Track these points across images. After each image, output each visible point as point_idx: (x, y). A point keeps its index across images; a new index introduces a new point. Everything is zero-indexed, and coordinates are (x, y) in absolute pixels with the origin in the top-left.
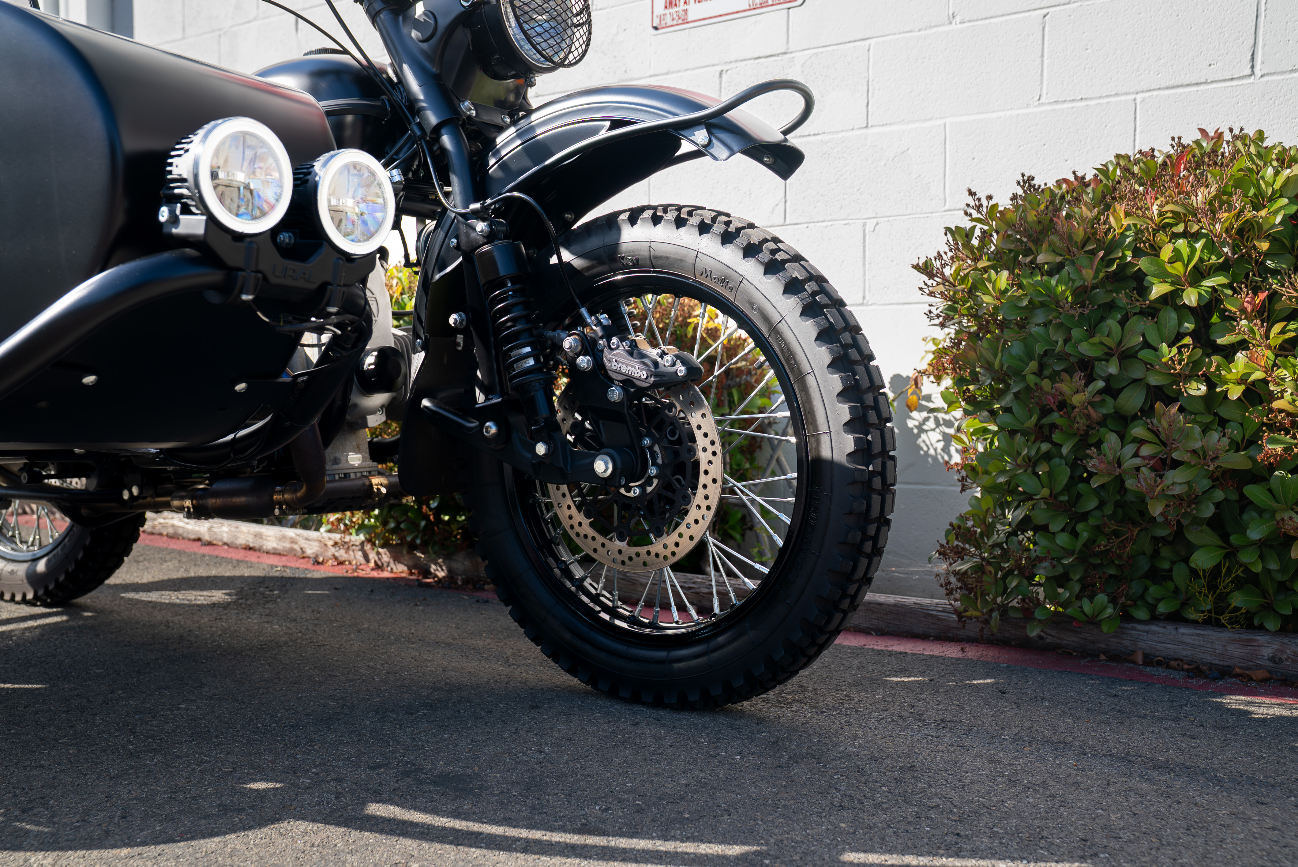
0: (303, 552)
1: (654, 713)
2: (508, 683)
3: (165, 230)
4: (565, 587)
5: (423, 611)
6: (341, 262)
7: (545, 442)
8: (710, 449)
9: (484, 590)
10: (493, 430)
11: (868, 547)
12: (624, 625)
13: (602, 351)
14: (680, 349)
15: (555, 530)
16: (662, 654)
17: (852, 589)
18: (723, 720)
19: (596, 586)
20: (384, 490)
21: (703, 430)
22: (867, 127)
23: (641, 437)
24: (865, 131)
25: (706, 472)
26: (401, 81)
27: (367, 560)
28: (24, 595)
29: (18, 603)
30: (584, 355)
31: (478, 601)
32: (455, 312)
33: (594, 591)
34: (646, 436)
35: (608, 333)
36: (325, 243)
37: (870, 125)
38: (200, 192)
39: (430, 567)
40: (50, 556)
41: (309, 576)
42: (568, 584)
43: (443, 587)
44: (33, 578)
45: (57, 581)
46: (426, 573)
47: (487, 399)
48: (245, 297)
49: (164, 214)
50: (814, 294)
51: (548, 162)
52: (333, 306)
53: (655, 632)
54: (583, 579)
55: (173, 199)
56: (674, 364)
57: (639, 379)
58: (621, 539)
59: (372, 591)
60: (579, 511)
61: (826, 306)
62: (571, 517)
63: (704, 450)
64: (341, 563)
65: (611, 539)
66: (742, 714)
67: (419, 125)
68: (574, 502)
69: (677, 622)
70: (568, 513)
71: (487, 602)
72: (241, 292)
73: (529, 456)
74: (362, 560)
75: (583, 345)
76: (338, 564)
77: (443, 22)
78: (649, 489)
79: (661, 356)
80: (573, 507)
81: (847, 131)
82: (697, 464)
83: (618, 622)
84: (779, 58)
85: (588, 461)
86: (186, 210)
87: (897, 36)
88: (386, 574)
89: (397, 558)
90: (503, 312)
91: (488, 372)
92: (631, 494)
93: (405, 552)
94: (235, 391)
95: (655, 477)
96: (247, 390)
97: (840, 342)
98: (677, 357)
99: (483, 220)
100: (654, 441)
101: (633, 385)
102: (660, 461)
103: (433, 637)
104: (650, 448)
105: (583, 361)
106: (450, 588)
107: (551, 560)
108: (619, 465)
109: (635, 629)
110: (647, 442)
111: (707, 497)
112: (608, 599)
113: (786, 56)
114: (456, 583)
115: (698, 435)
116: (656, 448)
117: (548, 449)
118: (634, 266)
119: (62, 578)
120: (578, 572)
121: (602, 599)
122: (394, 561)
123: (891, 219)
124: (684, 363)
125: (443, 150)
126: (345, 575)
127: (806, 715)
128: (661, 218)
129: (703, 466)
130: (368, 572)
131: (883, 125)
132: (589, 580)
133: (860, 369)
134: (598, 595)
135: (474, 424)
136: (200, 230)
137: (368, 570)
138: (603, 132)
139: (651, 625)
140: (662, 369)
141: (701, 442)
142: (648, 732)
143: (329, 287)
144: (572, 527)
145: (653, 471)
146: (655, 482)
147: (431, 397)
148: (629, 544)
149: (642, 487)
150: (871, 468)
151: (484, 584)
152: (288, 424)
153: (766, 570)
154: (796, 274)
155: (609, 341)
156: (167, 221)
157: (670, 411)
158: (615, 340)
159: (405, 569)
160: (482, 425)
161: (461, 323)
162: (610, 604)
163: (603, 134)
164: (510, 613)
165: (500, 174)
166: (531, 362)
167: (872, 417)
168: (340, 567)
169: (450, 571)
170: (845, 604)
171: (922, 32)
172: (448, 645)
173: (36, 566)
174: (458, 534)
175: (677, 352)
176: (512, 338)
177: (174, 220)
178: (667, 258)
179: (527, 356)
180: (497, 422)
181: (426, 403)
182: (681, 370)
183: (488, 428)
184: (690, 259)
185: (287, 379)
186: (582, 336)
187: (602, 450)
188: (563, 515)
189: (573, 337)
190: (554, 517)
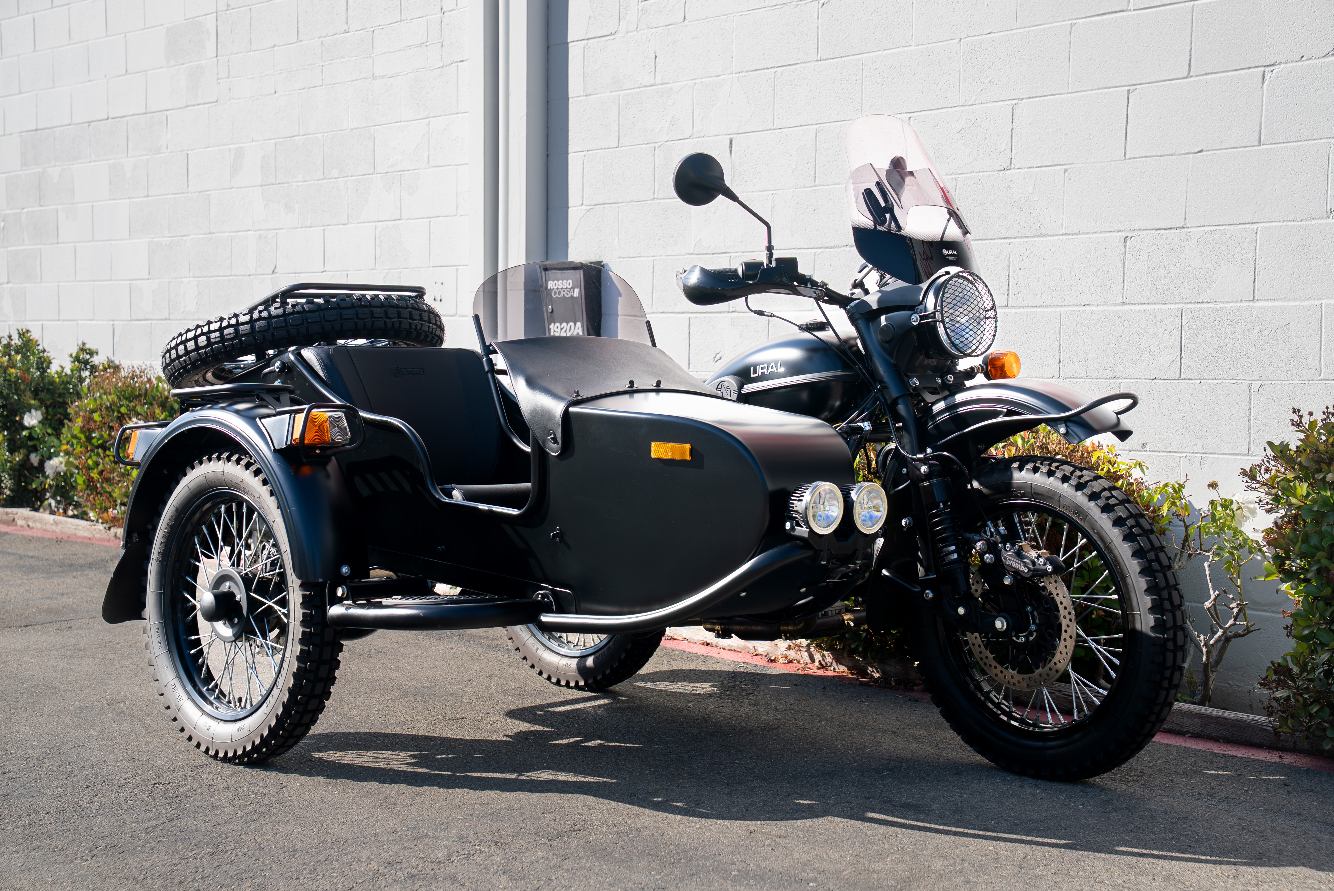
0: (756, 650)
1: (1035, 781)
2: (939, 759)
3: (789, 533)
4: (977, 697)
5: (869, 706)
6: (861, 538)
7: (965, 606)
8: (1068, 617)
9: (913, 690)
10: (931, 595)
11: (1165, 684)
12: (1016, 724)
13: (1001, 551)
14: (1050, 553)
15: (971, 658)
16: (1040, 744)
17: (1157, 709)
18: (1079, 788)
19: (998, 696)
20: (852, 624)
21: (1064, 605)
22: (1253, 300)
23: (1026, 606)
24: (1251, 304)
25: (1066, 631)
27: (813, 661)
28: (577, 683)
29: (572, 688)
30: (989, 554)
31: (910, 700)
32: (906, 517)
33: (997, 701)
34: (1029, 605)
35: (1005, 540)
36: (856, 531)
37: (1256, 299)
38: (806, 520)
39: (867, 669)
40: (597, 654)
41: (769, 672)
42: (979, 695)
43: (879, 686)
44: (582, 670)
45: (604, 674)
46: (864, 674)
47: (927, 574)
48: (822, 563)
49: (788, 526)
50: (1132, 527)
51: (966, 430)
52: (859, 560)
53: (1036, 729)
54: (990, 692)
55: (792, 519)
56: (1045, 564)
57: (1023, 572)
58: (1013, 669)
59: (824, 688)
60: (986, 649)
61: (1139, 535)
62: (981, 652)
63: (1065, 617)
64: (790, 662)
65: (1007, 668)
66: (1093, 785)
67: (882, 392)
68: (983, 642)
69: (1051, 724)
70: (979, 650)
71: (917, 701)
72: (821, 560)
73: (954, 614)
74: (808, 661)
75: (988, 547)
76: (789, 663)
77: (898, 331)
78: (1031, 638)
79: (1037, 558)
80: (982, 646)
81: (1236, 302)
82: (1060, 624)
83: (1013, 722)
84: (1178, 231)
85: (991, 619)
86: (798, 524)
87: (1281, 224)
88: (830, 673)
89: (838, 660)
90: (938, 524)
91: (926, 554)
92: (1019, 641)
93: (846, 655)
94: (801, 591)
95: (1035, 631)
96: (806, 591)
97: (1147, 559)
98: (1047, 559)
99: (925, 464)
100: (1034, 609)
101: (1020, 575)
102: (1037, 621)
103: (881, 726)
104: (1032, 613)
105: (988, 557)
106: (886, 688)
107: (967, 678)
108: (1011, 623)
109: (1024, 727)
110: (1029, 609)
111: (1066, 647)
112: (1006, 706)
113: (1183, 230)
114: (891, 684)
115: (1061, 607)
116: (1035, 613)
117: (966, 611)
118: (1021, 496)
119: (608, 672)
120: (986, 688)
121: (1002, 706)
122: (836, 662)
123: (1274, 382)
124: (1051, 563)
126: (797, 672)
127: (1136, 789)
128: (1039, 468)
129: (1064, 627)
130: (814, 670)
131: (1267, 300)
132: (994, 693)
133: (1160, 575)
134: (1000, 703)
135: (918, 589)
136: (806, 535)
137: (815, 668)
139: (1034, 725)
140: (1037, 567)
141: (1062, 612)
142: (1029, 791)
143: (858, 551)
144: (981, 659)
145: (1033, 627)
146: (1035, 634)
147: (888, 569)
148: (1018, 672)
149: (1027, 637)
150: (1166, 636)
151: (913, 686)
153: (1105, 693)
154: (1121, 514)
155: (1005, 545)
156: (790, 529)
157: (1043, 591)
158: (1008, 545)
159: (846, 669)
160: (923, 591)
161: (909, 524)
162: (1007, 710)
163: (1001, 419)
164: (940, 712)
165: (935, 432)
166: (955, 556)
167: (1167, 605)
168: (790, 665)
169: (884, 673)
170: (1153, 718)
171: (1303, 223)
172: (894, 732)
173: (586, 661)
174: (892, 643)
175: (1048, 555)
176: (944, 540)
177: (793, 528)
178: (1042, 495)
179: (953, 552)
180: (933, 592)
181: (885, 572)
182: (1049, 568)
183: (927, 594)
184: (1056, 498)
185: (824, 584)
186: (987, 541)
187: (1002, 614)
188: (976, 650)
189: (982, 542)
190: (970, 651)
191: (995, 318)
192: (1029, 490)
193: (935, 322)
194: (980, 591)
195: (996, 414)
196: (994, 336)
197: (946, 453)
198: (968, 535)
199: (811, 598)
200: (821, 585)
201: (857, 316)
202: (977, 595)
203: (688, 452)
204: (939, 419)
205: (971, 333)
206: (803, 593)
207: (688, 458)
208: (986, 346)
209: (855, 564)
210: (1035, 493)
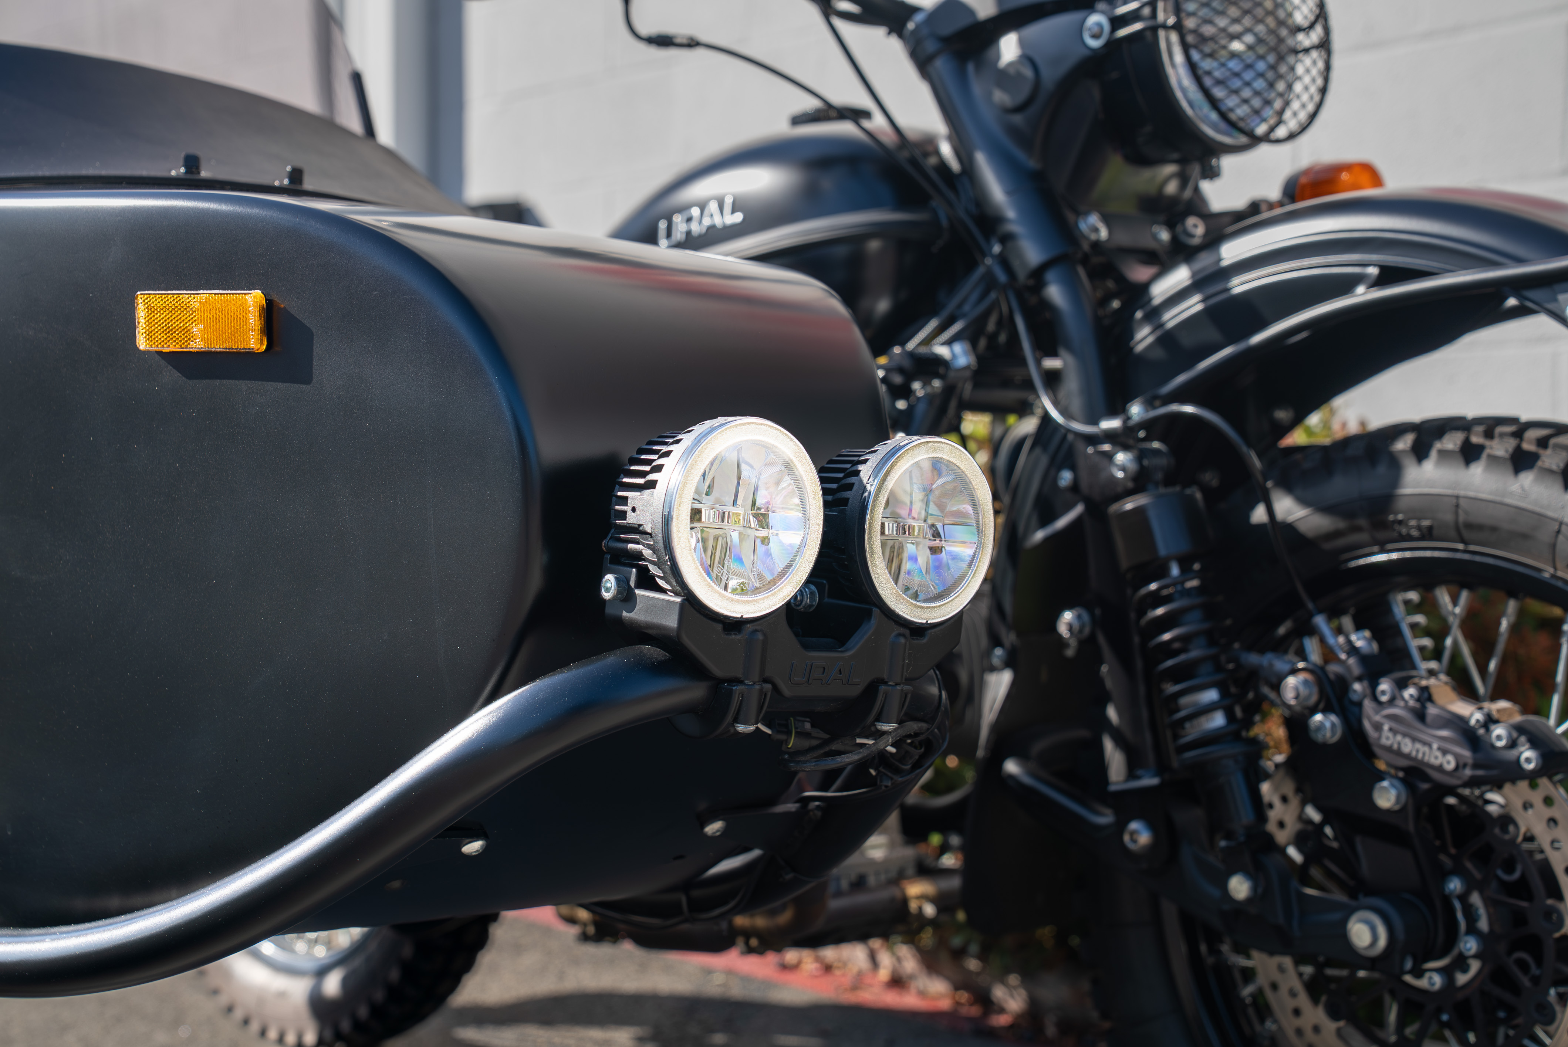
3: (609, 610)
6: (902, 640)
7: (1249, 874)
10: (1144, 838)
13: (1359, 705)
14: (1525, 711)
15: (1262, 1021)
20: (929, 910)
23: (1444, 875)
26: (969, 170)
30: (1324, 711)
32: (1070, 607)
34: (1454, 873)
35: (1371, 670)
36: (876, 610)
38: (673, 559)
39: (992, 989)
40: (347, 965)
47: (1131, 774)
48: (742, 729)
49: (609, 585)
51: (1252, 339)
52: (888, 722)
56: (1512, 744)
57: (1440, 769)
60: (1316, 1003)
62: (1297, 1012)
67: (1004, 261)
70: (1291, 1003)
72: (736, 720)
73: (1215, 892)
75: (1322, 692)
77: (1051, 76)
78: (1462, 979)
79: (1485, 725)
80: (1303, 995)
85: (1336, 916)
86: (647, 581)
90: (1165, 623)
91: (1129, 710)
92: (1422, 983)
94: (705, 836)
95: (1476, 956)
96: (725, 832)
98: (1520, 729)
99: (1126, 448)
100: (1471, 885)
101: (1426, 778)
102: (1483, 924)
104: (1463, 898)
105: (1324, 724)
108: (1401, 935)
110: (1455, 885)
116: (1475, 899)
117: (1254, 890)
118: (1422, 538)
122: (927, 969)
124: (1535, 742)
125: (1046, 305)
128: (1483, 447)
135: (1105, 818)
136: (671, 621)
138: (1361, 289)
140: (1486, 753)
143: (883, 688)
144: (1299, 1032)
145: (1470, 945)
146: (1476, 967)
147: (1021, 755)
149: (1447, 972)
152: (789, 876)
155: (1374, 685)
156: (614, 599)
157: (1505, 830)
158: (1385, 686)
159: (948, 987)
160: (1121, 826)
161: (1081, 630)
163: (1362, 294)
165: (1158, 353)
166: (1218, 720)
175: (1518, 718)
176: (1182, 673)
177: (626, 597)
178: (1494, 529)
179: (1210, 709)
180: (1152, 825)
181: (1011, 767)
182: (1528, 757)
183: (1133, 833)
184: (1545, 536)
185: (792, 807)
186: (1319, 674)
187: (1364, 900)
188: (1281, 1003)
189: (1302, 676)
190: (1259, 998)
191: (1325, 45)
192: (1449, 517)
193: (1154, 29)
194: (1292, 826)
195: (1346, 285)
196: (1323, 91)
197: (1189, 409)
198: (1253, 659)
199: (756, 853)
200: (780, 809)
201: (931, 46)
202: (1281, 837)
203: (254, 320)
204: (1172, 317)
205: (1260, 84)
206: (713, 839)
207: (255, 342)
208: (1303, 116)
209: (879, 735)
210: (1469, 526)
